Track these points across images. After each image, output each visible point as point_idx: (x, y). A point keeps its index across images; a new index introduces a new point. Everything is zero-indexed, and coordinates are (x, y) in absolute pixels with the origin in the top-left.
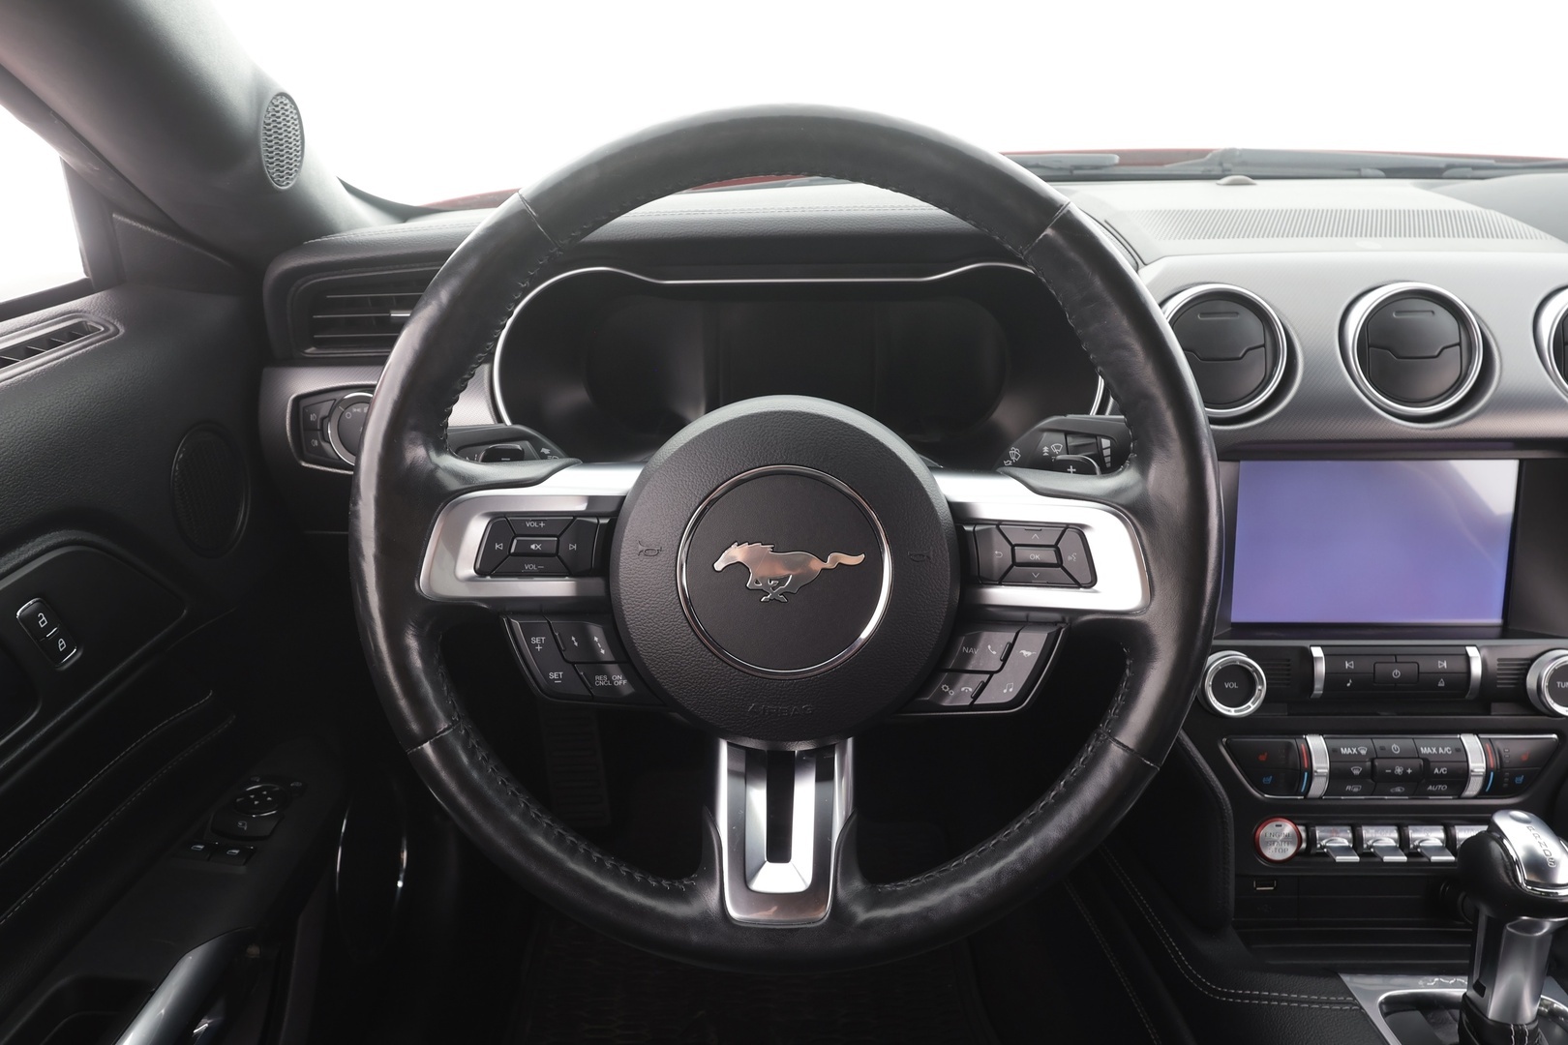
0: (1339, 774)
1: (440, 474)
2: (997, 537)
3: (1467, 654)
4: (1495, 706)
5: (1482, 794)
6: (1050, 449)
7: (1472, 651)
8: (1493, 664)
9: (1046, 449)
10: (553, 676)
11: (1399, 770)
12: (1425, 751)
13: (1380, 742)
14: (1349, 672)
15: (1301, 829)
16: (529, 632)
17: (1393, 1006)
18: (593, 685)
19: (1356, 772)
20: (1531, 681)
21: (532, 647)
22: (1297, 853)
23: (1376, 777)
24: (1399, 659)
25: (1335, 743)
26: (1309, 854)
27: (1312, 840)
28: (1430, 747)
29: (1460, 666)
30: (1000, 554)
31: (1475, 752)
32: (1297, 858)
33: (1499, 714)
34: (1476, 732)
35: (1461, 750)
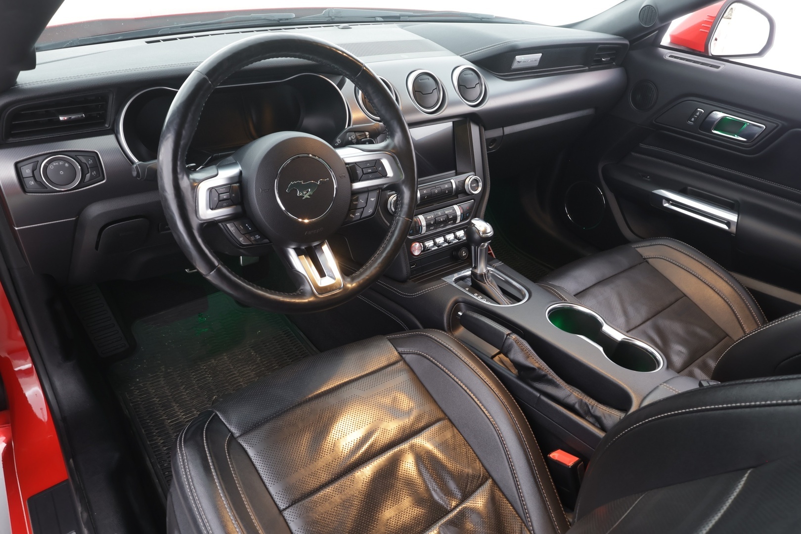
0: (428, 226)
2: (357, 167)
3: (451, 182)
4: (459, 195)
5: (461, 221)
6: (351, 138)
7: (452, 181)
8: (457, 183)
9: (350, 138)
10: (241, 239)
11: (442, 220)
12: (446, 212)
13: (436, 213)
14: (426, 194)
15: (421, 244)
17: (457, 281)
18: (251, 240)
19: (432, 223)
20: (466, 187)
22: (422, 251)
23: (436, 223)
24: (436, 187)
25: (426, 216)
26: (425, 250)
27: (425, 247)
28: (448, 211)
29: (450, 186)
30: (359, 172)
31: (458, 210)
32: (422, 253)
33: (461, 197)
34: (456, 204)
35: (454, 210)
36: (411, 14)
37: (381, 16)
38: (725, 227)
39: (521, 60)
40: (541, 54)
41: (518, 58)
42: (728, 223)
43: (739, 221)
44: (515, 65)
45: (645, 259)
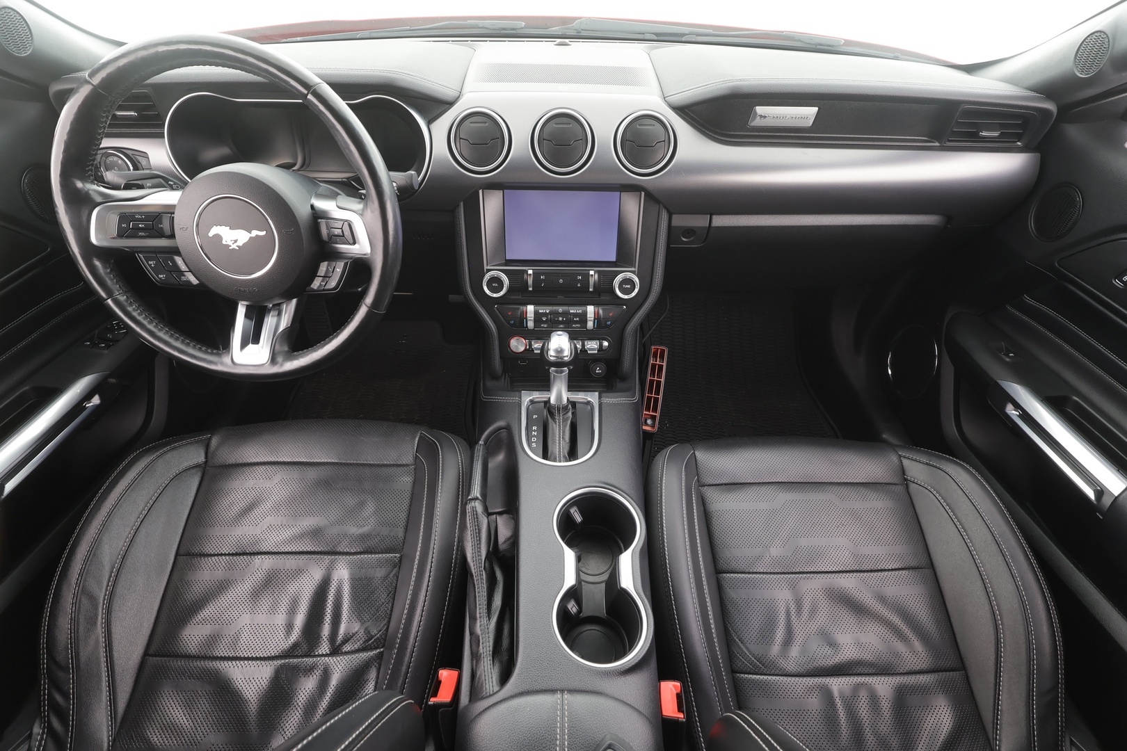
0: (538, 320)
1: (90, 192)
3: (589, 273)
4: (600, 295)
5: (594, 328)
7: (591, 272)
8: (600, 277)
10: (161, 276)
11: (561, 319)
12: (572, 312)
13: (555, 308)
14: (543, 280)
15: (526, 341)
16: (147, 259)
18: (180, 280)
19: (544, 319)
20: (614, 285)
21: (150, 265)
22: (526, 350)
23: (554, 321)
24: (562, 275)
25: (538, 308)
26: (529, 350)
27: (530, 345)
28: (573, 310)
29: (586, 278)
31: (591, 313)
32: (525, 352)
33: (602, 298)
34: (591, 304)
35: (585, 311)
36: (711, 31)
37: (654, 31)
38: (1091, 494)
39: (769, 114)
40: (817, 108)
41: (760, 110)
42: (1101, 492)
43: (1121, 497)
44: (757, 122)
45: (906, 480)
